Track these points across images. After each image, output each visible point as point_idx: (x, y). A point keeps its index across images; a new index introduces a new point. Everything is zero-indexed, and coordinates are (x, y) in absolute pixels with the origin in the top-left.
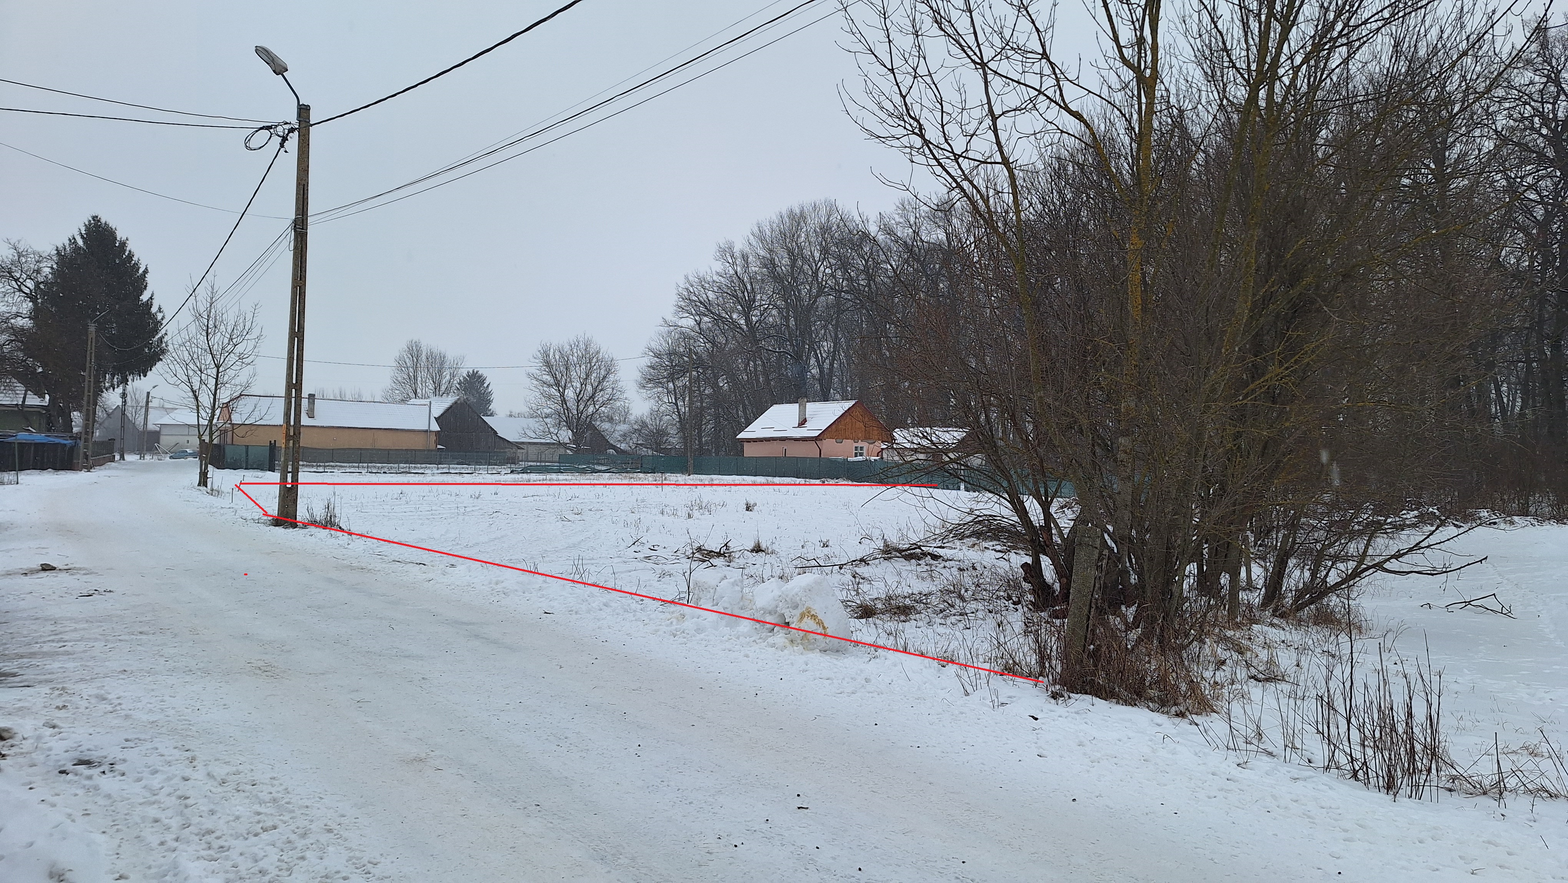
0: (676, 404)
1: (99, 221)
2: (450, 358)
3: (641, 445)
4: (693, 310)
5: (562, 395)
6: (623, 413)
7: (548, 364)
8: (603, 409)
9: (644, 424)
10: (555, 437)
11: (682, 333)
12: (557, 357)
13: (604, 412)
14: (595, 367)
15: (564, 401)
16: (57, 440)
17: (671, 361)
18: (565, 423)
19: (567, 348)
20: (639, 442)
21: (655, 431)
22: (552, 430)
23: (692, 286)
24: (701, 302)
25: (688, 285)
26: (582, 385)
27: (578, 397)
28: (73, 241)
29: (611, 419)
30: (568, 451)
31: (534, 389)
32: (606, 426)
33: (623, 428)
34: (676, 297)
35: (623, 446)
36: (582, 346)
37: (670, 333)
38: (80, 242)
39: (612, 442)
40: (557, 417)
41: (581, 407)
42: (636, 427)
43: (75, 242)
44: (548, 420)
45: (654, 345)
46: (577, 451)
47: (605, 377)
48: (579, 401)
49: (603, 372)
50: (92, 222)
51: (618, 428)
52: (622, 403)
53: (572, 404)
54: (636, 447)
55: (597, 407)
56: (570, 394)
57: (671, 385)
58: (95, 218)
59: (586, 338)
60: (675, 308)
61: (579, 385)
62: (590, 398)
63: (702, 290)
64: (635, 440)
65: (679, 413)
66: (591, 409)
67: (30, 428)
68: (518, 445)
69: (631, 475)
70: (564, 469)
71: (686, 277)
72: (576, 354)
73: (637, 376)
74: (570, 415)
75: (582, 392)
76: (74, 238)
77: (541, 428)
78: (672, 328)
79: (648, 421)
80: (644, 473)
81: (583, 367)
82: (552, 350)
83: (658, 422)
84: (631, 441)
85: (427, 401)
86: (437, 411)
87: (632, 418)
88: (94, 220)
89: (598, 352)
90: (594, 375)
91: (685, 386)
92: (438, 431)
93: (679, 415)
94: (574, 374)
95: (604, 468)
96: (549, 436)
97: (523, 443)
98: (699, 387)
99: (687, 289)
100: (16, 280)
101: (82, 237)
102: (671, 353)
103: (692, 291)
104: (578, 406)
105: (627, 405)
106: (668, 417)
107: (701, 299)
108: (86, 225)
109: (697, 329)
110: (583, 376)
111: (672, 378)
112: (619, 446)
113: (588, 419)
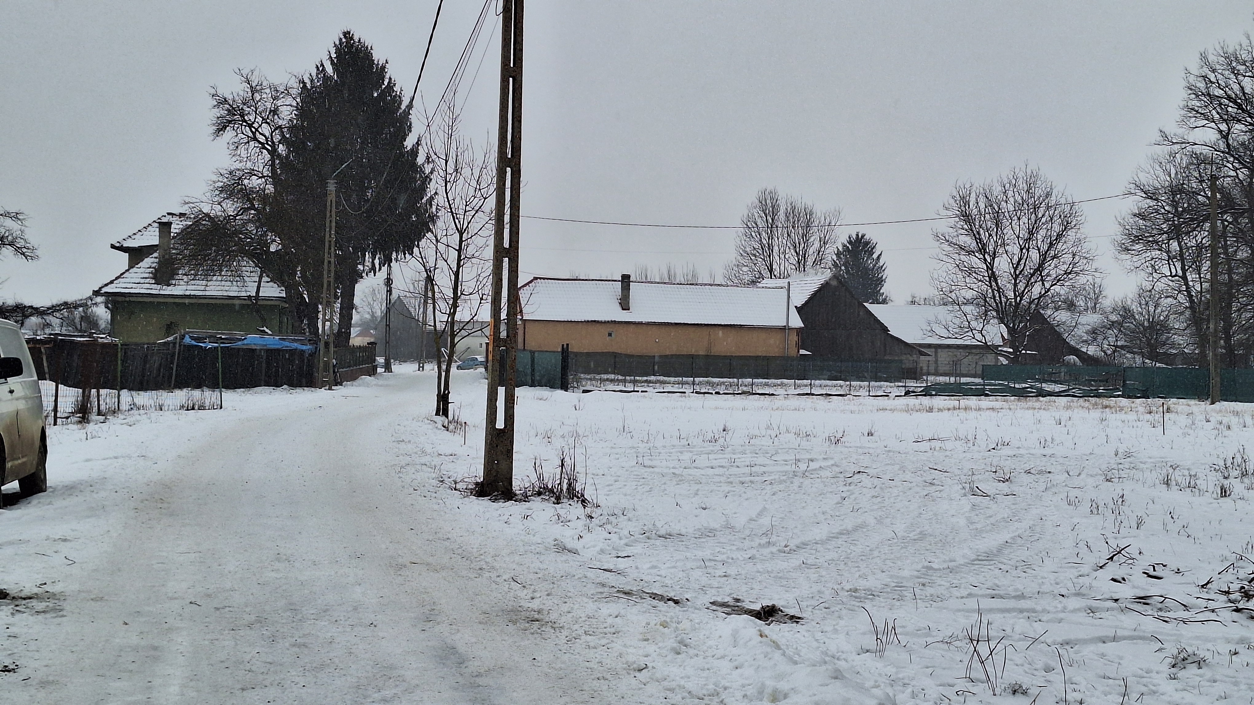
0: (1184, 278)
1: (352, 38)
2: (819, 214)
3: (1122, 347)
4: (1214, 112)
5: (990, 267)
6: (1092, 295)
7: (966, 217)
8: (1057, 288)
9: (1127, 313)
10: (978, 336)
11: (1193, 155)
12: (982, 206)
13: (1058, 294)
14: (1043, 220)
15: (993, 277)
16: (295, 345)
17: (1175, 204)
18: (995, 314)
19: (997, 190)
20: (1119, 343)
21: (1146, 324)
22: (974, 324)
23: (1214, 71)
24: (1229, 98)
25: (1206, 71)
26: (1022, 250)
27: (1015, 269)
28: (320, 68)
29: (1071, 306)
30: (1001, 359)
31: (945, 258)
32: (1063, 316)
33: (1091, 319)
34: (1184, 94)
35: (1092, 350)
36: (1022, 185)
37: (1173, 155)
38: (329, 69)
39: (1072, 343)
40: (982, 303)
41: (1021, 286)
42: (1114, 318)
43: (324, 69)
44: (968, 309)
45: (1145, 179)
46: (1015, 359)
47: (1059, 236)
48: (1017, 276)
49: (1057, 228)
50: (344, 40)
51: (1083, 319)
52: (1090, 278)
53: (1005, 282)
54: (1114, 352)
55: (1047, 285)
56: (1002, 265)
57: (1174, 245)
58: (346, 34)
59: (1029, 172)
60: (1183, 112)
61: (1017, 250)
62: (1036, 271)
63: (1232, 76)
64: (1112, 340)
65: (1189, 292)
66: (1037, 290)
67: (265, 328)
68: (918, 349)
69: (1106, 401)
70: (990, 390)
71: (1204, 57)
72: (1012, 200)
73: (1116, 232)
74: (1003, 299)
75: (1023, 261)
76: (322, 65)
77: (957, 321)
78: (1176, 147)
79: (1135, 307)
80: (1129, 397)
81: (1024, 219)
82: (973, 195)
83: (1152, 309)
84: (1106, 342)
85: (783, 282)
86: (800, 297)
87: (1107, 303)
88: (345, 37)
89: (1048, 195)
90: (1042, 232)
91: (1200, 247)
92: (801, 328)
93: (1190, 296)
94: (1008, 231)
95: (1058, 388)
96: (970, 334)
97: (929, 346)
98: (1225, 247)
99: (1204, 77)
100: (250, 126)
101: (332, 61)
102: (1175, 190)
103: (1213, 80)
104: (1015, 285)
105: (1097, 280)
106: (1170, 299)
107: (1230, 92)
108: (335, 45)
109: (1222, 146)
110: (1024, 234)
111: (1176, 233)
112: (1084, 350)
113: (1033, 306)
